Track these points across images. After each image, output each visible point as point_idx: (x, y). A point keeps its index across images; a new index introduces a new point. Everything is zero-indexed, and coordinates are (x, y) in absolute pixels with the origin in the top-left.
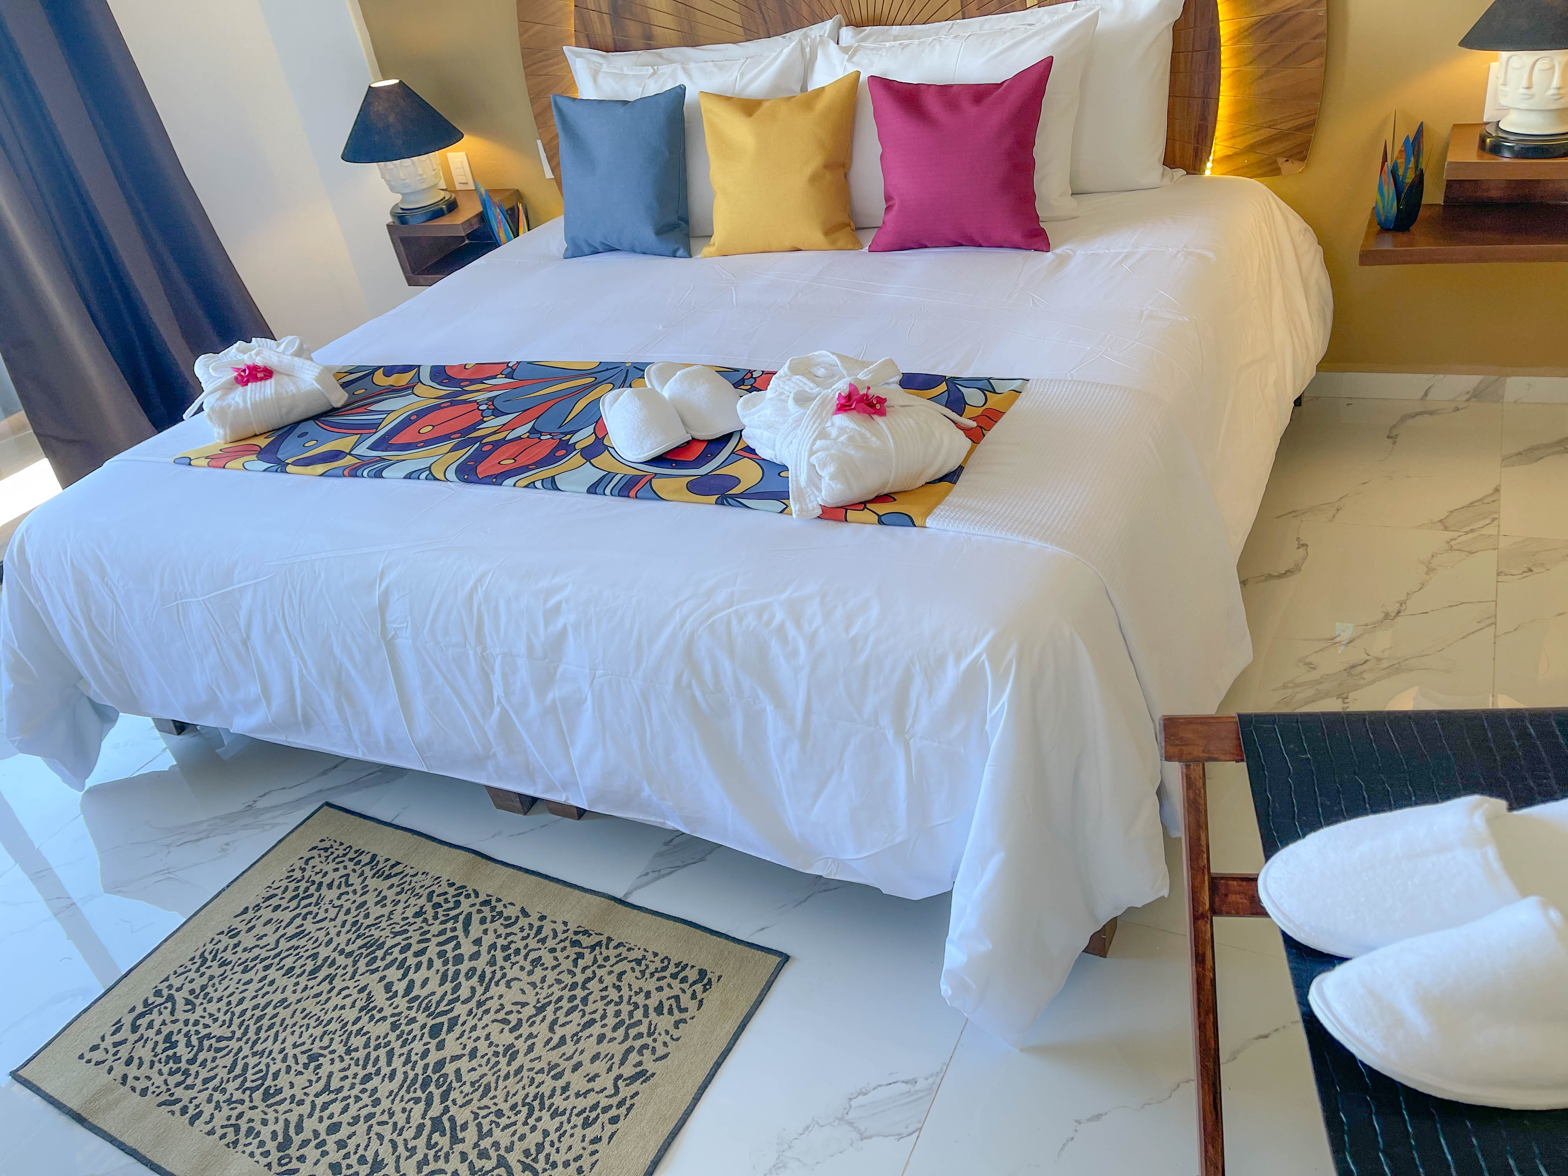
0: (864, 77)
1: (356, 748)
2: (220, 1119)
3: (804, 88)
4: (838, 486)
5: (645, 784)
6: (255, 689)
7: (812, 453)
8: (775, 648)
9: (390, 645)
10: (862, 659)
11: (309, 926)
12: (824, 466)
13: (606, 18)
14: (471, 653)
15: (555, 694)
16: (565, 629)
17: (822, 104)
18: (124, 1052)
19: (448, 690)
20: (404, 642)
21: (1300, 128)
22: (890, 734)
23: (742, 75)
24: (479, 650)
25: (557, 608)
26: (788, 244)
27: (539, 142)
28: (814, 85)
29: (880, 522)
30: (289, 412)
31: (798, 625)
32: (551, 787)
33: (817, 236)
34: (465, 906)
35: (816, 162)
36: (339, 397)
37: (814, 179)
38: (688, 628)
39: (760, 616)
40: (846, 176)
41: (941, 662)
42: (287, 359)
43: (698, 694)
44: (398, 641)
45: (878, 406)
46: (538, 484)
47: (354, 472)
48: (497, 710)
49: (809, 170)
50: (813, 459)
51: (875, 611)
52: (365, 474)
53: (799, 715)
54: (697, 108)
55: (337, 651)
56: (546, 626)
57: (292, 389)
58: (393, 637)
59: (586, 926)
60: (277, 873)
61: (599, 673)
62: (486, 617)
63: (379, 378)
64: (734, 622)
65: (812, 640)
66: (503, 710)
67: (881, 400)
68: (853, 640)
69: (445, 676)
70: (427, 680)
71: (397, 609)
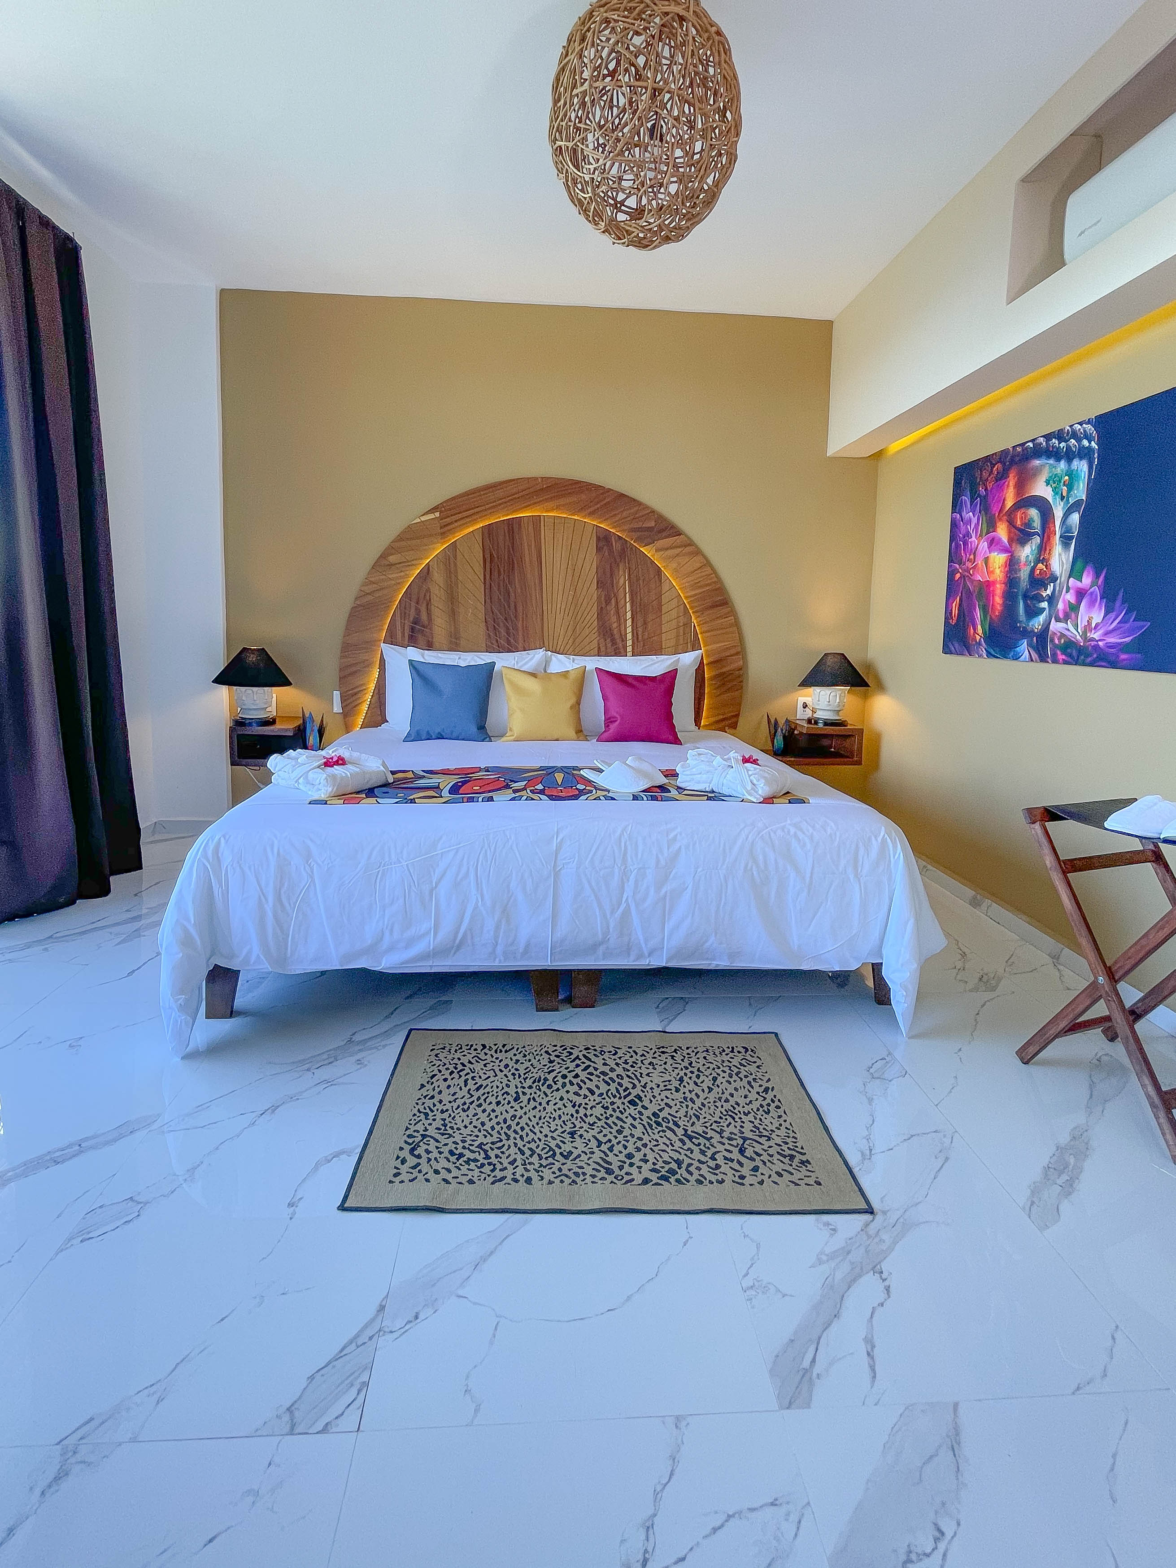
3: (545, 672)
4: (767, 788)
5: (712, 936)
9: (556, 875)
10: (836, 844)
14: (617, 871)
15: (667, 887)
16: (680, 848)
19: (592, 898)
20: (568, 871)
21: (733, 716)
22: (852, 877)
24: (623, 868)
25: (675, 839)
28: (555, 670)
29: (790, 802)
33: (569, 736)
36: (390, 777)
39: (783, 831)
40: (579, 710)
41: (870, 839)
43: (755, 874)
44: (564, 872)
45: (757, 762)
47: (465, 801)
48: (623, 906)
53: (808, 875)
55: (513, 884)
56: (668, 849)
58: (560, 870)
61: (699, 870)
62: (629, 847)
64: (772, 834)
65: (811, 838)
66: (628, 904)
68: (831, 835)
69: (593, 890)
70: (578, 892)
71: (568, 851)
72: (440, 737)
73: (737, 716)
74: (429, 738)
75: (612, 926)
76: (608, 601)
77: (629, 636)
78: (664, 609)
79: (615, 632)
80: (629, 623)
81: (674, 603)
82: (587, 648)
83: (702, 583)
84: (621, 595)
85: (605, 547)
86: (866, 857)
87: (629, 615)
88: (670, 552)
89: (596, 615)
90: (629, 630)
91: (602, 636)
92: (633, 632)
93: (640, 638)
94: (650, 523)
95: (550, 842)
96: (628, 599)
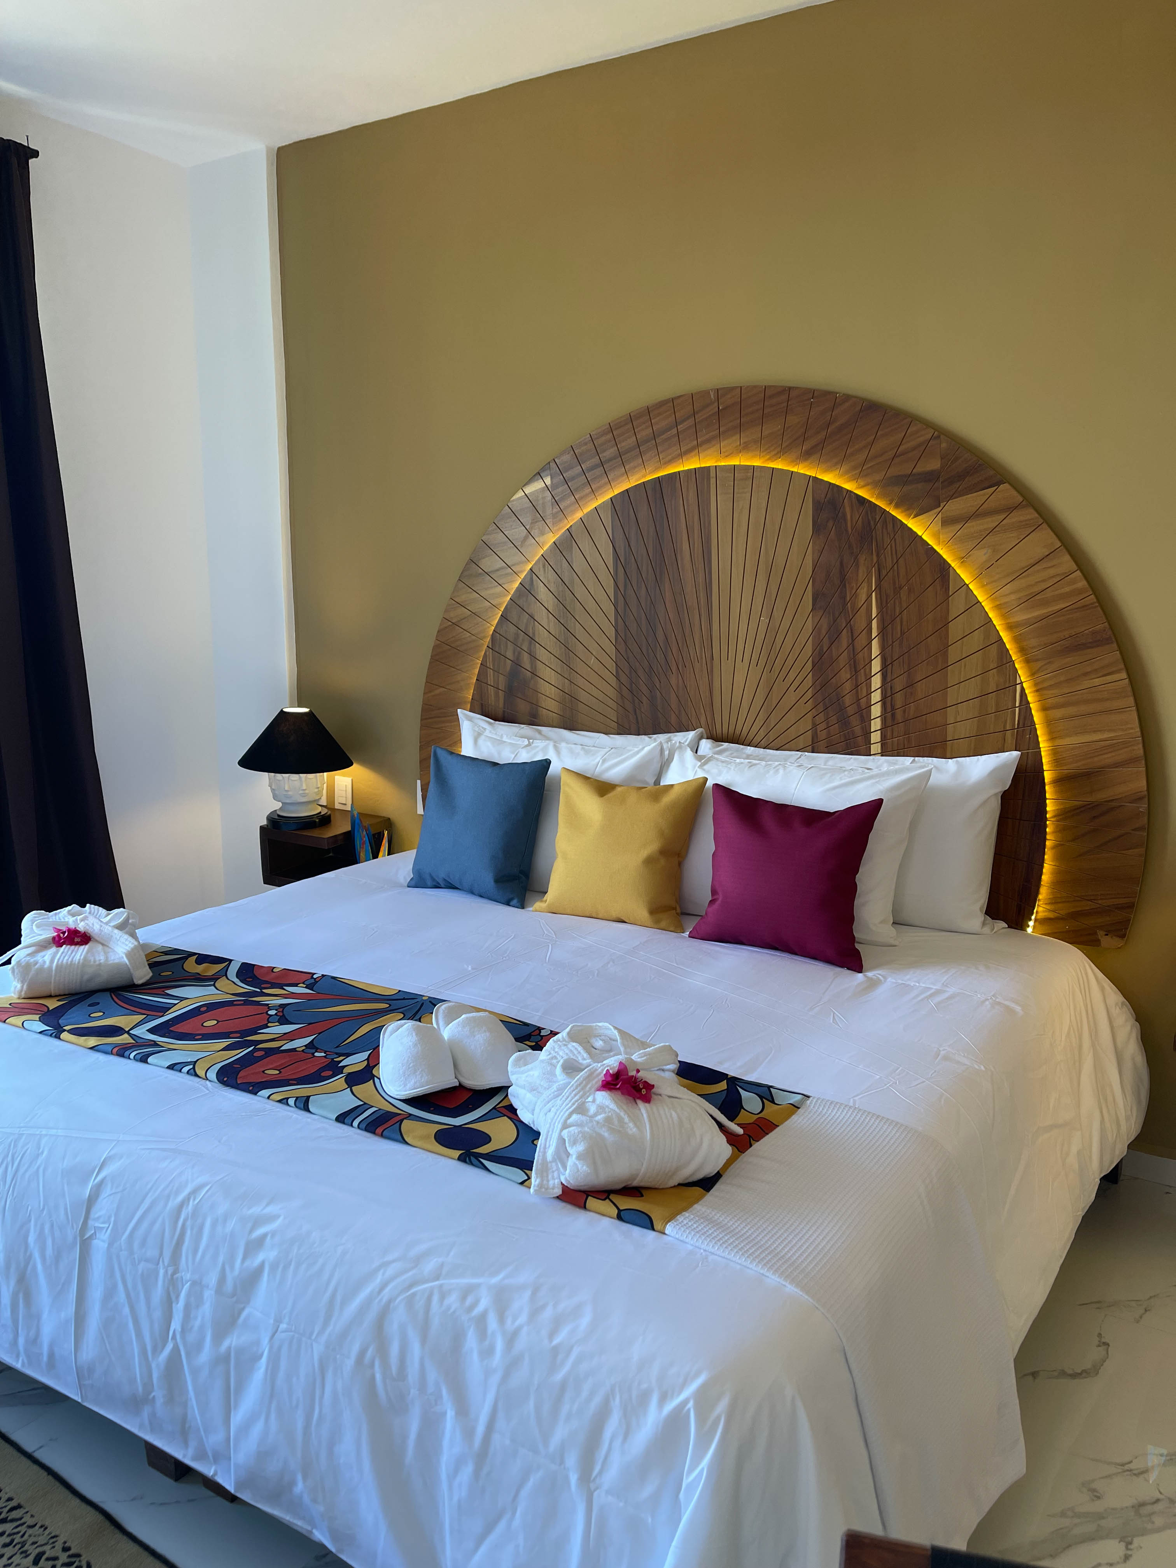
0: (710, 784)
1: (18, 1356)
3: (657, 782)
4: (584, 1168)
5: (299, 1477)
7: (565, 1126)
8: (471, 1341)
9: (85, 1245)
10: (559, 1376)
12: (574, 1143)
13: (501, 693)
14: (162, 1272)
15: (232, 1341)
16: (262, 1266)
17: (668, 799)
19: (126, 1310)
20: (100, 1245)
22: (574, 1478)
23: (604, 761)
24: (171, 1271)
25: (260, 1242)
26: (614, 914)
27: (419, 782)
28: (666, 781)
29: (620, 1217)
30: (90, 980)
31: (502, 1320)
32: (201, 1456)
33: (643, 913)
35: (652, 847)
36: (142, 974)
37: (649, 861)
38: (386, 1293)
39: (464, 1298)
40: (680, 864)
41: (644, 1398)
42: (107, 929)
43: (378, 1377)
44: (95, 1242)
45: (644, 1092)
46: (291, 1102)
47: (122, 1052)
48: (170, 1346)
49: (645, 853)
50: (565, 1133)
51: (585, 1321)
52: (132, 1056)
54: (557, 781)
55: (31, 1239)
56: (244, 1258)
57: (101, 958)
58: (90, 1237)
61: (283, 1326)
62: (188, 1235)
63: (191, 966)
64: (436, 1298)
65: (511, 1340)
66: (176, 1349)
67: (649, 1087)
68: (555, 1350)
70: (109, 1294)
71: (103, 1208)
72: (451, 886)
73: (1131, 906)
74: (437, 886)
75: (155, 1374)
76: (834, 638)
77: (876, 711)
78: (953, 654)
79: (848, 700)
80: (876, 682)
81: (976, 640)
82: (792, 734)
83: (1049, 594)
84: (859, 623)
85: (830, 524)
86: (617, 1443)
87: (876, 666)
88: (974, 526)
89: (810, 664)
90: (876, 697)
91: (821, 707)
92: (883, 700)
93: (899, 714)
94: (934, 465)
95: (85, 1180)
96: (874, 633)
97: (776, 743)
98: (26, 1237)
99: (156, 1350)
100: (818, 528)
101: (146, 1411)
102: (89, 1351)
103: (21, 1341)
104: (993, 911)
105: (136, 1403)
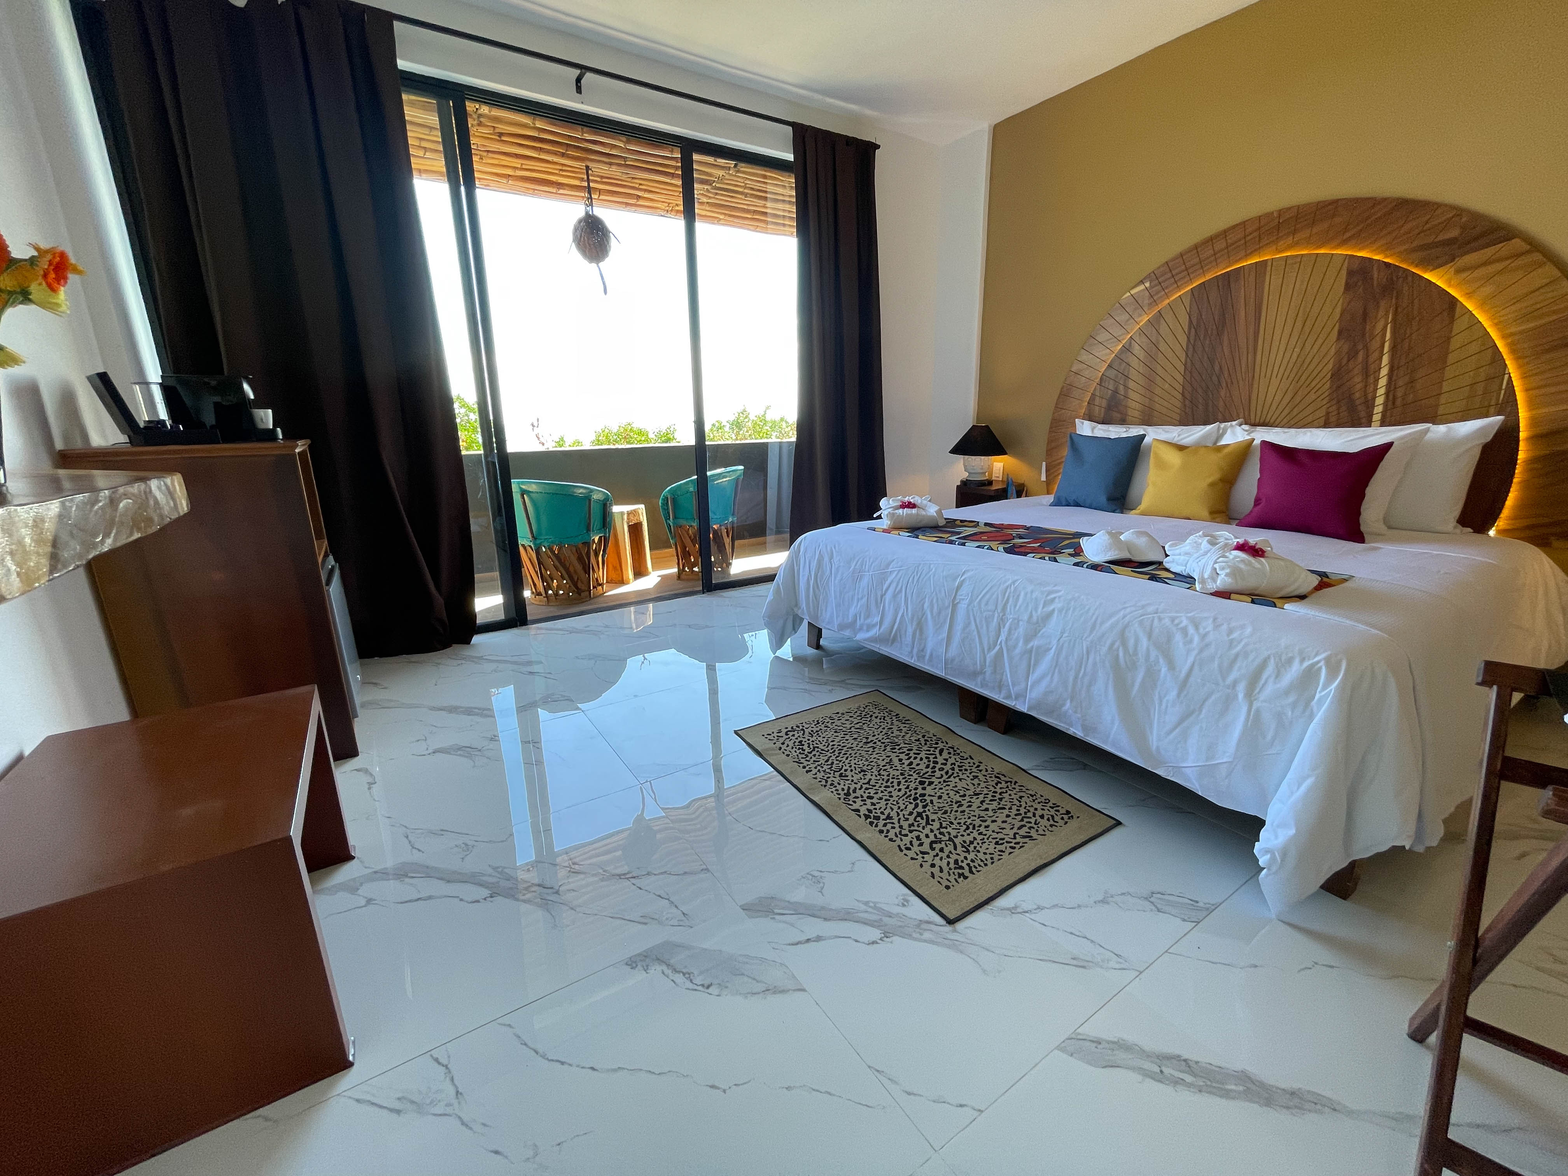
0: (1257, 442)
1: (912, 657)
2: (819, 775)
3: (1216, 444)
4: (1229, 580)
5: (1069, 701)
6: (877, 619)
7: (1216, 562)
8: (1178, 637)
9: (955, 606)
10: (1234, 651)
11: (865, 727)
12: (1223, 569)
13: (1103, 410)
14: (996, 615)
15: (1035, 643)
16: (1053, 610)
17: (1226, 451)
18: (781, 740)
19: (975, 633)
20: (963, 606)
22: (1241, 696)
23: (1179, 436)
24: (1001, 615)
25: (1053, 600)
26: (1186, 515)
27: (1044, 463)
28: (1223, 442)
29: (1252, 602)
30: (921, 521)
31: (1197, 628)
32: (1009, 697)
33: (1205, 513)
34: (941, 745)
35: (1216, 476)
37: (1212, 485)
38: (1127, 619)
40: (1230, 488)
41: (1290, 661)
42: (925, 502)
43: (1121, 654)
44: (959, 605)
45: (1260, 553)
46: (1047, 558)
47: (949, 543)
48: (998, 647)
49: (1210, 480)
50: (1217, 566)
51: (1249, 630)
52: (956, 544)
53: (1183, 675)
54: (1149, 447)
55: (926, 605)
56: (1043, 607)
57: (924, 513)
58: (958, 603)
59: (1004, 772)
60: (853, 706)
61: (1065, 635)
62: (1011, 600)
63: (958, 523)
64: (1156, 621)
65: (1203, 637)
66: (1001, 648)
67: (1263, 551)
68: (1231, 641)
69: (976, 626)
70: (967, 625)
71: (965, 590)
72: (1077, 505)
74: (1068, 505)
75: (988, 660)
76: (1352, 354)
77: (1380, 400)
78: (1451, 358)
79: (1358, 395)
80: (1383, 382)
81: (1473, 348)
82: (1310, 419)
83: (1545, 310)
84: (1375, 345)
85: (1360, 284)
86: (1271, 680)
87: (1384, 371)
88: (1483, 271)
89: (1330, 374)
90: (1381, 391)
91: (1335, 402)
92: (1387, 394)
93: (1399, 402)
94: (1454, 233)
95: (955, 579)
96: (1386, 349)
97: (1301, 423)
98: (923, 605)
99: (989, 650)
100: (1348, 287)
101: (979, 679)
102: (953, 651)
103: (915, 650)
104: (1463, 521)
105: (974, 675)
